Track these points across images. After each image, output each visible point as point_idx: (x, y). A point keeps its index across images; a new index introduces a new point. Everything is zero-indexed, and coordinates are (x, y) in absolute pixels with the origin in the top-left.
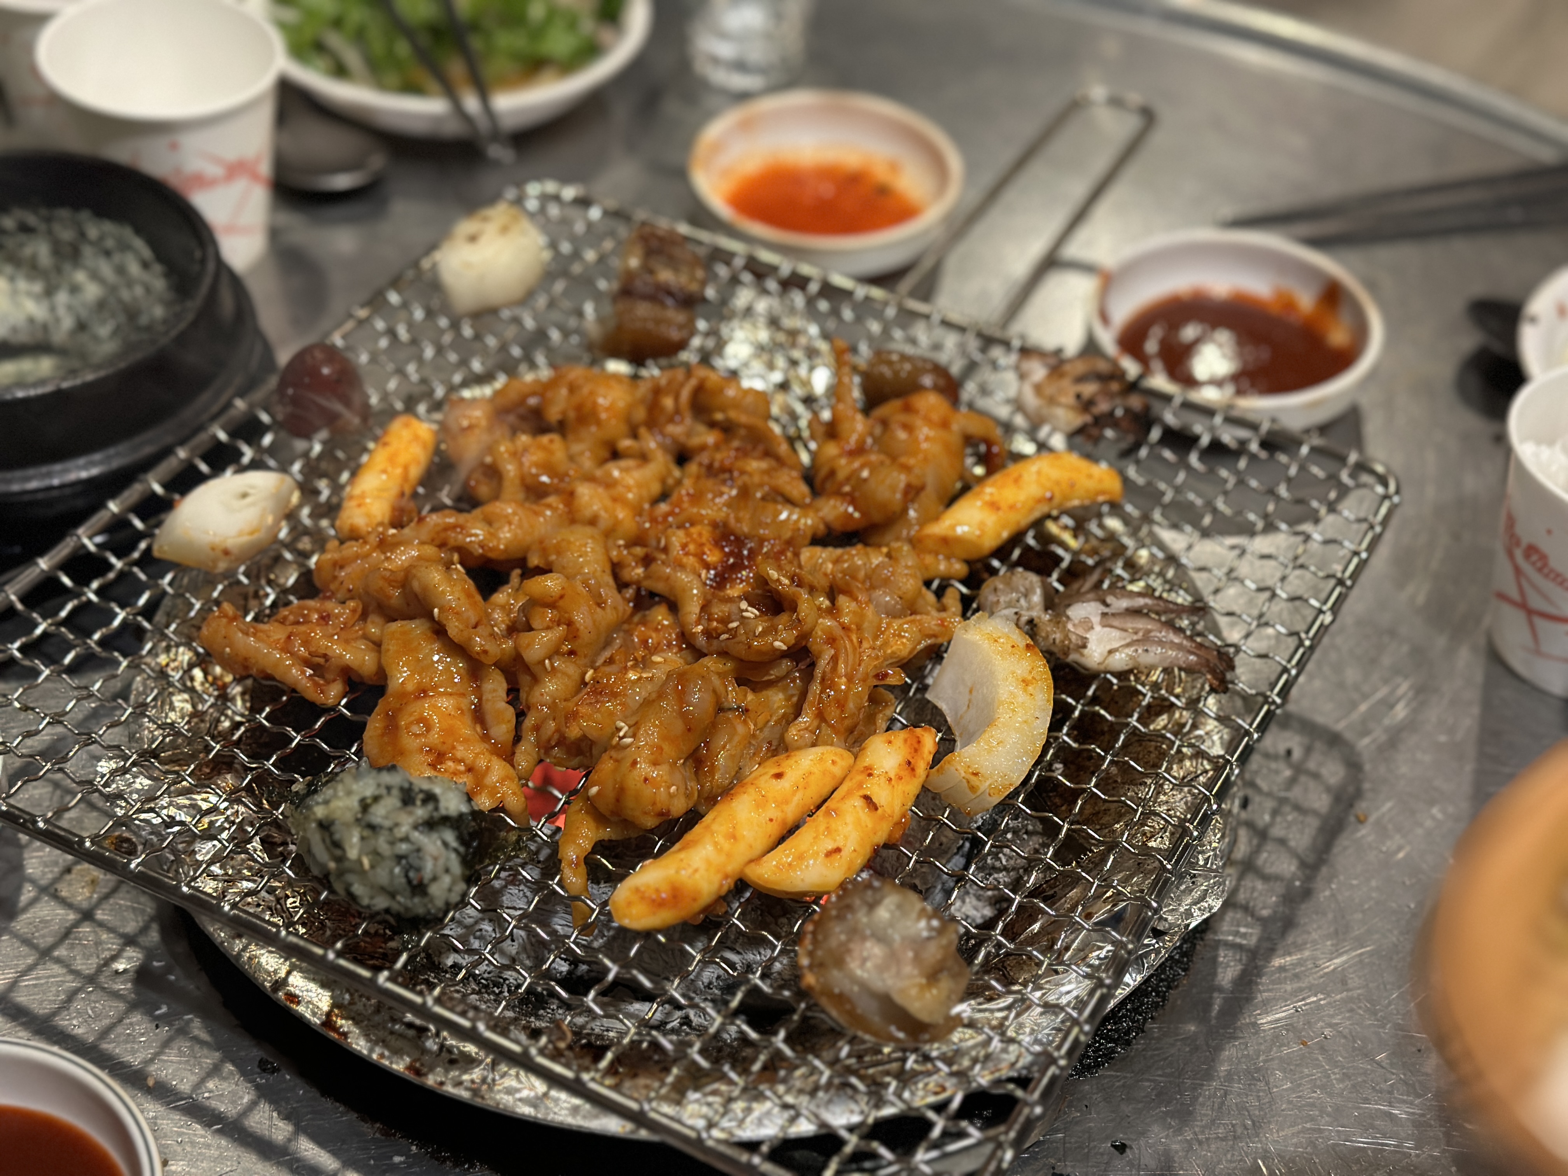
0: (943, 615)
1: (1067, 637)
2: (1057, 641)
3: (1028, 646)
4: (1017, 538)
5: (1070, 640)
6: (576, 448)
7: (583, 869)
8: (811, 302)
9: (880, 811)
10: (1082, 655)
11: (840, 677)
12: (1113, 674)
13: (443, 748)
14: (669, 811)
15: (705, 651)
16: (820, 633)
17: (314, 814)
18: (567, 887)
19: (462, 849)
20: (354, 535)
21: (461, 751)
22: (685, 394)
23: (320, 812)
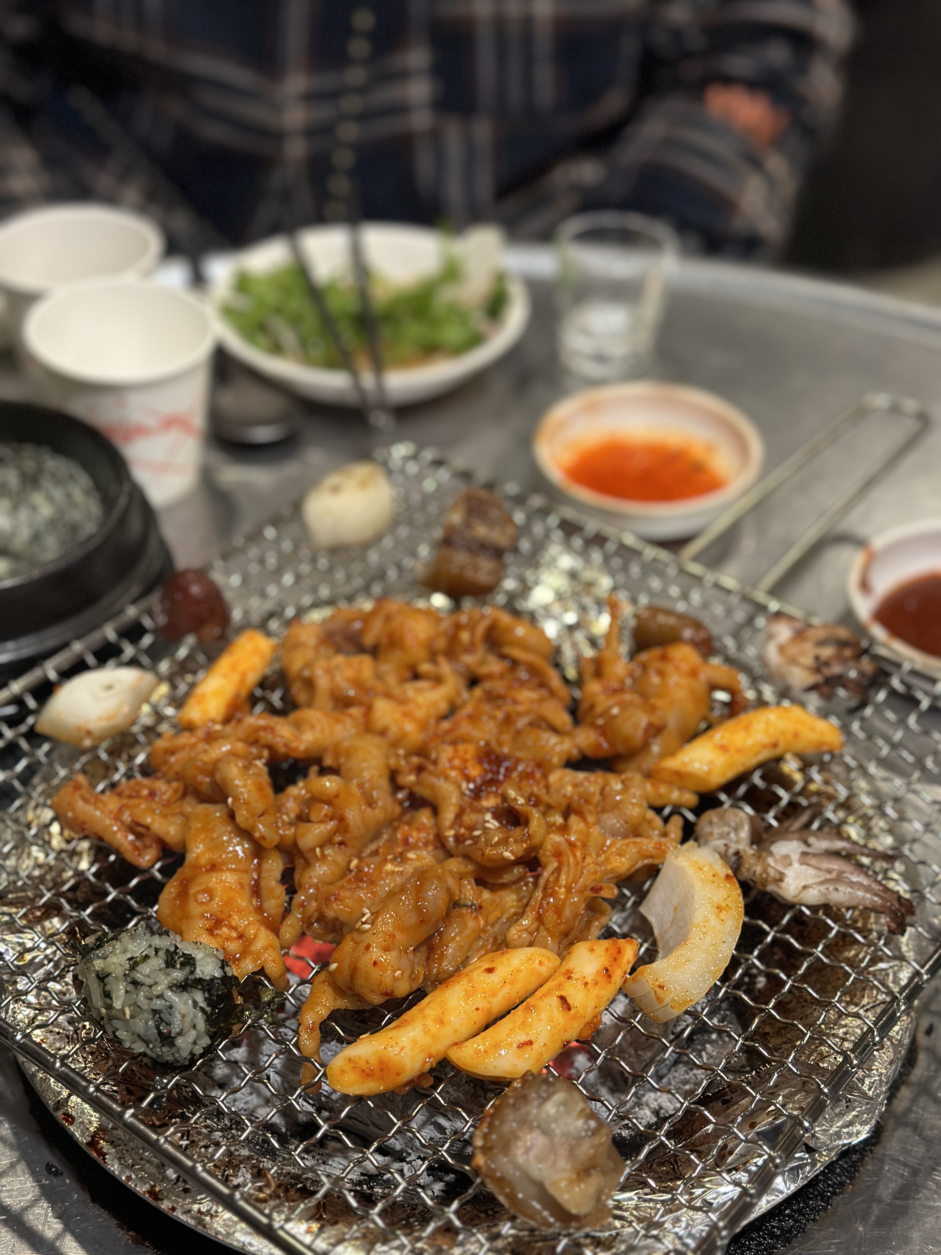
0: (663, 840)
1: (765, 871)
2: (757, 873)
3: (728, 876)
4: (743, 777)
5: (768, 874)
6: (385, 668)
7: (317, 1034)
8: (607, 559)
9: (573, 1011)
10: (780, 887)
11: (560, 887)
12: (808, 907)
13: (222, 916)
14: (393, 991)
15: (453, 852)
16: (549, 847)
17: (94, 966)
18: (301, 1048)
19: (208, 1009)
20: (190, 728)
21: (236, 920)
22: (480, 629)
23: (98, 964)
